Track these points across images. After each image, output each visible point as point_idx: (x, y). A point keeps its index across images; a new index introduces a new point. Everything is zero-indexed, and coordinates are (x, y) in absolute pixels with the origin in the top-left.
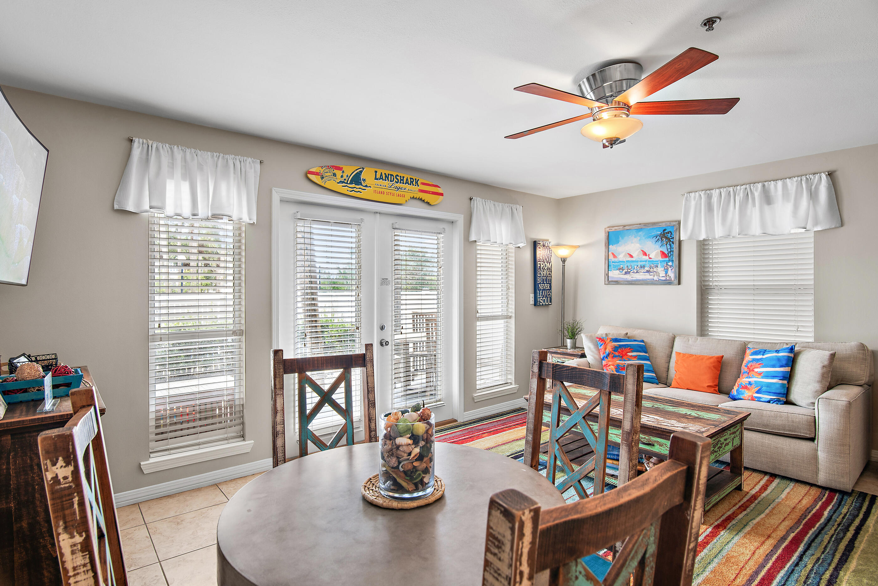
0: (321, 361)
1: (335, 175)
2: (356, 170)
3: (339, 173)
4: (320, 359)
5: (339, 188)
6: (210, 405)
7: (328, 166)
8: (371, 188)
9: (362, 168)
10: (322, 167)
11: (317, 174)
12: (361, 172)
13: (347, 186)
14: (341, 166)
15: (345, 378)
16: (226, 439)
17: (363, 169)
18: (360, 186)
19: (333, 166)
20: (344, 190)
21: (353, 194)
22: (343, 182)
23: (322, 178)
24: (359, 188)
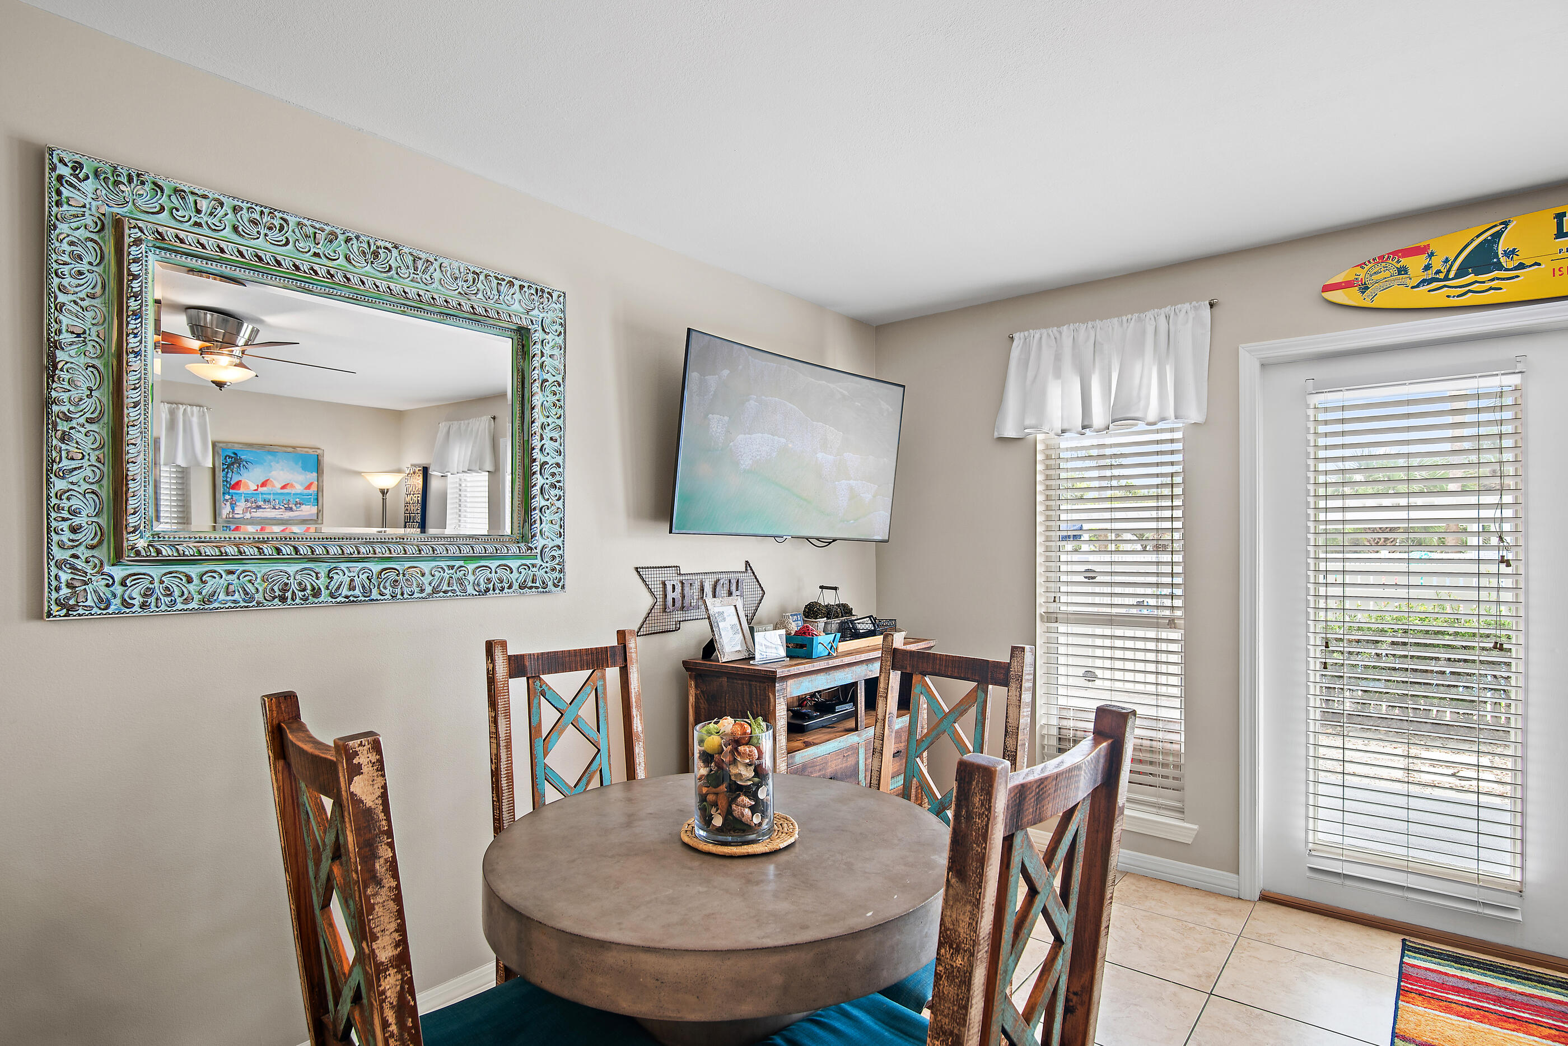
0: (946, 661)
1: (1403, 271)
2: (1478, 236)
3: (1415, 264)
4: (944, 657)
5: (1423, 297)
6: (1149, 742)
7: (1381, 257)
8: (1543, 266)
9: (1501, 224)
10: (1361, 266)
11: (1348, 284)
12: (1498, 235)
13: (1445, 286)
14: (1422, 244)
15: (977, 699)
16: (1159, 806)
17: (1506, 224)
18: (1496, 274)
19: (1395, 253)
20: (1439, 299)
21: (1469, 299)
22: (1430, 281)
23: (1364, 289)
24: (1493, 280)
